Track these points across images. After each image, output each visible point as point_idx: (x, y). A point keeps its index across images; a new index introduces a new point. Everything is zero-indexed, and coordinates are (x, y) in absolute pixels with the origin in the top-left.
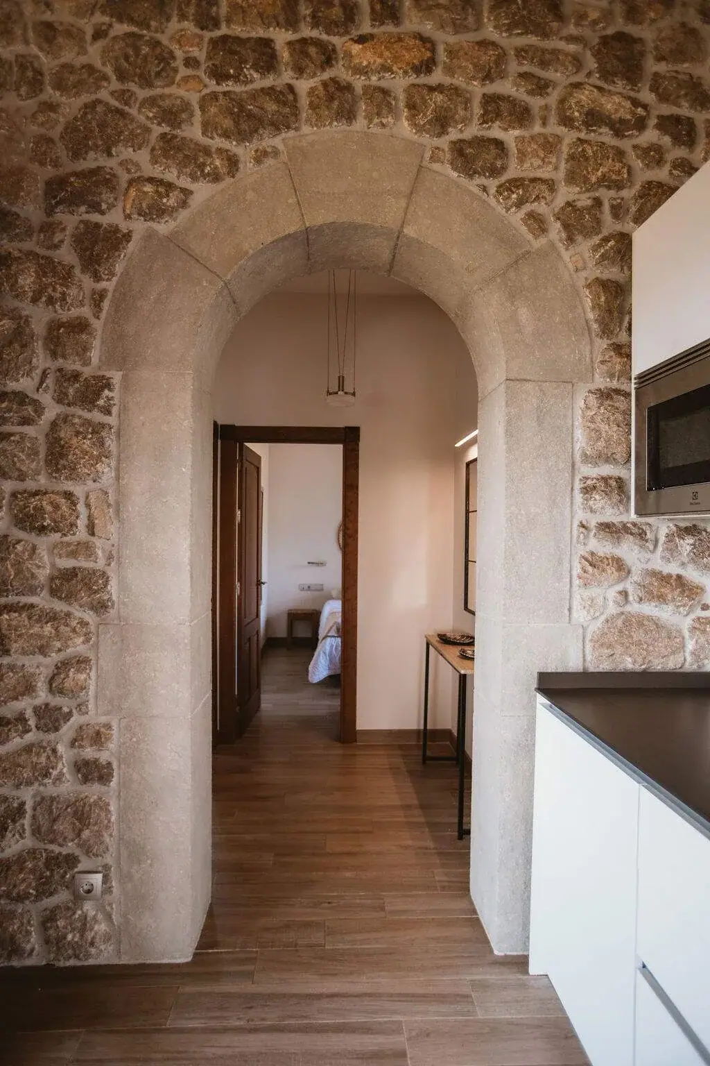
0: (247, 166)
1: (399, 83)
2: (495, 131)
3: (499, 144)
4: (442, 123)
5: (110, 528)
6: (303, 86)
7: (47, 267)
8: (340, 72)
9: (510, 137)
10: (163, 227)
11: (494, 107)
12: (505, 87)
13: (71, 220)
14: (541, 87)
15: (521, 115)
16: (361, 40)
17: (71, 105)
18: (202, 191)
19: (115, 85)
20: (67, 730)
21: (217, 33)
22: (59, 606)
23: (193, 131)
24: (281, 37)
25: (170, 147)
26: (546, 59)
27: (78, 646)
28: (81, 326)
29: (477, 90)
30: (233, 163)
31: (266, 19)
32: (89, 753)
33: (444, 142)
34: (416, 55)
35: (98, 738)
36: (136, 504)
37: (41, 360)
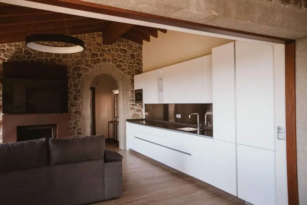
0: (95, 67)
1: (111, 58)
2: (121, 64)
3: (121, 65)
4: (115, 63)
5: (81, 106)
6: (101, 58)
7: (74, 78)
8: (104, 57)
9: (122, 64)
10: (86, 73)
11: (120, 61)
12: (122, 59)
13: (76, 73)
14: (125, 59)
15: (123, 62)
16: (107, 54)
17: (76, 60)
18: (90, 70)
19: (80, 58)
20: (77, 129)
21: (92, 53)
22: (75, 115)
23: (89, 63)
24: (98, 53)
25: (87, 65)
26: (126, 56)
27: (78, 119)
28: (77, 84)
29: (119, 59)
30: (94, 66)
31: (97, 52)
32: (79, 131)
33: (115, 65)
34: (113, 56)
35: (80, 130)
36: (84, 104)
37: (73, 88)
